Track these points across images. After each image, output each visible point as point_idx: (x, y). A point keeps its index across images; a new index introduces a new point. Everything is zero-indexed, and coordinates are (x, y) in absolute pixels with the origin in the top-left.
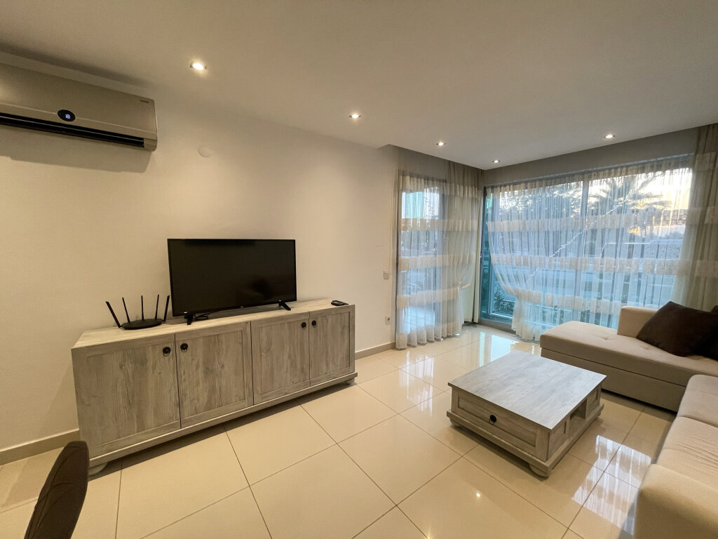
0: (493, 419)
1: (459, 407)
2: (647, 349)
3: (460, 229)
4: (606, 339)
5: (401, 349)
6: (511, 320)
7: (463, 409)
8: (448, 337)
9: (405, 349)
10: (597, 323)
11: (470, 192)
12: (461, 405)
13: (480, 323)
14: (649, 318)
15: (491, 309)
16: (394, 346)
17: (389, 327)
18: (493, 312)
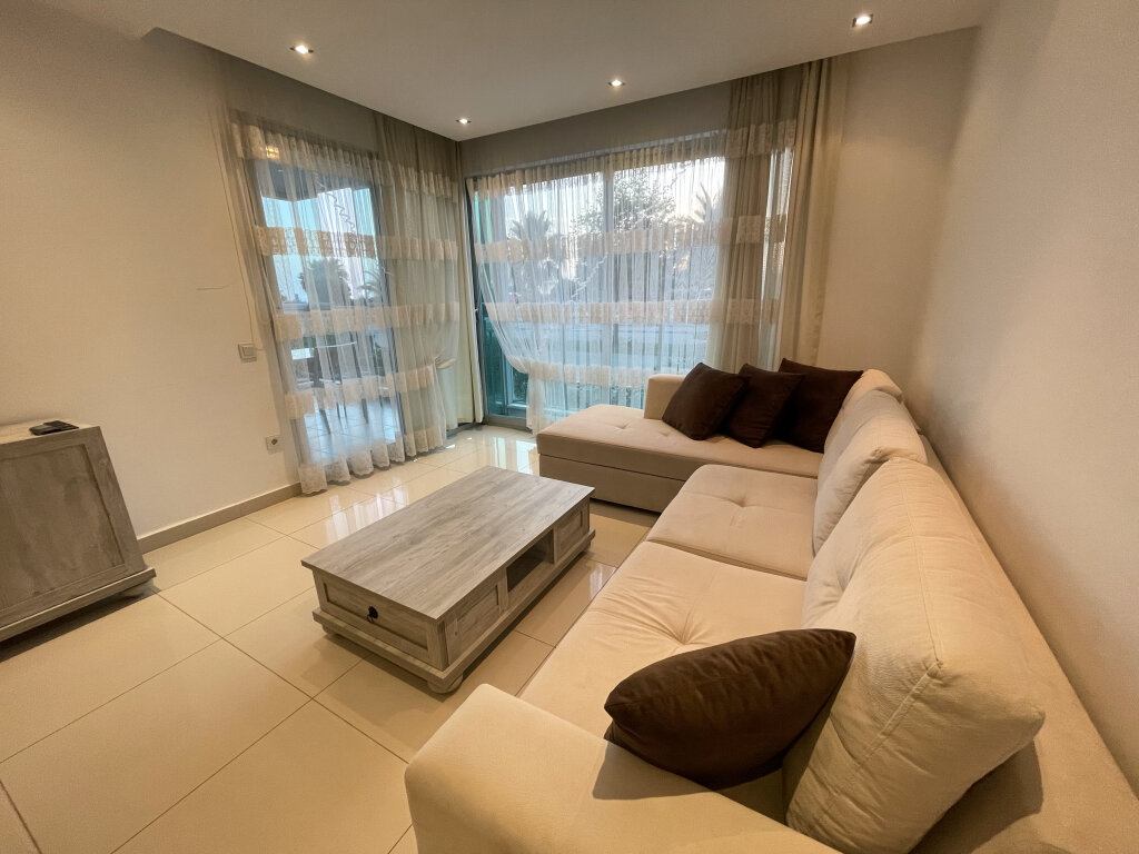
0: (373, 613)
1: (328, 600)
2: (666, 435)
3: (419, 256)
4: (623, 428)
5: (315, 494)
6: (524, 411)
7: (334, 603)
8: (420, 454)
9: (322, 491)
10: (628, 404)
11: (432, 186)
12: (332, 598)
13: (487, 422)
14: (675, 390)
15: (510, 395)
16: (297, 491)
17: (280, 456)
18: (514, 402)
